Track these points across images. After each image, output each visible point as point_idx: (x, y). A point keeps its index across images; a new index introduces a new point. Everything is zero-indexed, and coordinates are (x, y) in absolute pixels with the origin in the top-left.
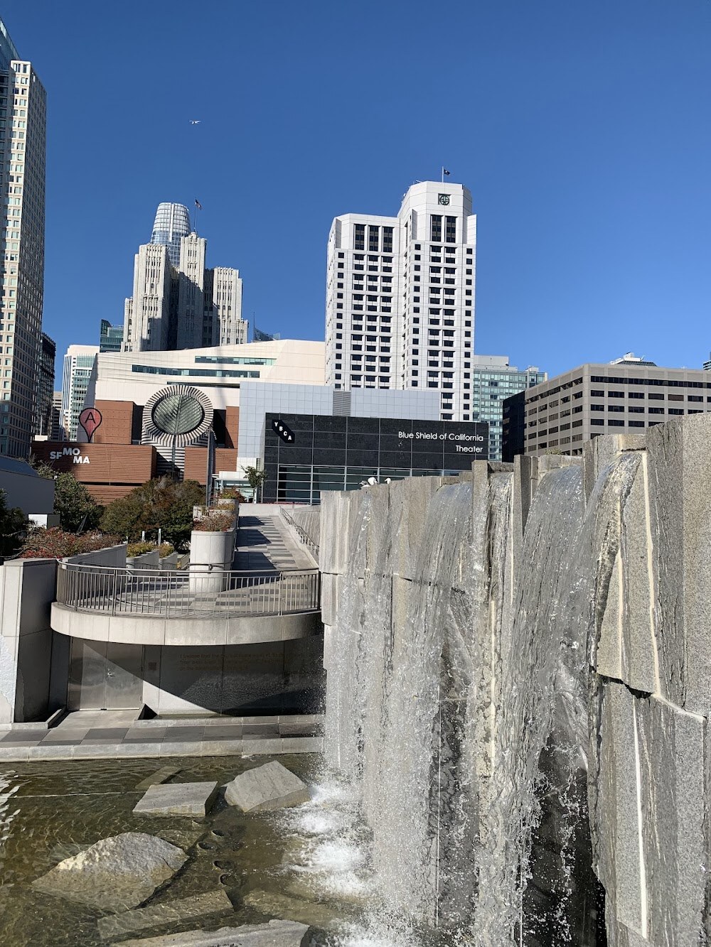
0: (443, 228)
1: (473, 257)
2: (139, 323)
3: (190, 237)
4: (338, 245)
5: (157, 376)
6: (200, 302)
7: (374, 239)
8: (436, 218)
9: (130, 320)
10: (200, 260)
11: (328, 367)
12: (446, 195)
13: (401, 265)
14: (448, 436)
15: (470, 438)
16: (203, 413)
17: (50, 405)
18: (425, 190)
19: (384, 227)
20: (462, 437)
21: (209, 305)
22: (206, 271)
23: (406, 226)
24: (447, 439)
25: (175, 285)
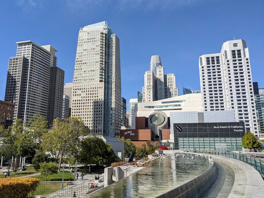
0: (236, 54)
1: (249, 61)
2: (147, 93)
3: (159, 67)
4: (201, 64)
5: (151, 108)
6: (163, 85)
7: (213, 61)
8: (233, 51)
9: (144, 93)
10: (162, 73)
11: (202, 101)
12: (236, 44)
13: (223, 67)
14: (230, 127)
15: (238, 127)
16: (165, 118)
17: (126, 117)
18: (228, 43)
19: (216, 57)
20: (235, 127)
21: (166, 85)
22: (164, 75)
23: (224, 55)
24: (230, 128)
25: (156, 81)
